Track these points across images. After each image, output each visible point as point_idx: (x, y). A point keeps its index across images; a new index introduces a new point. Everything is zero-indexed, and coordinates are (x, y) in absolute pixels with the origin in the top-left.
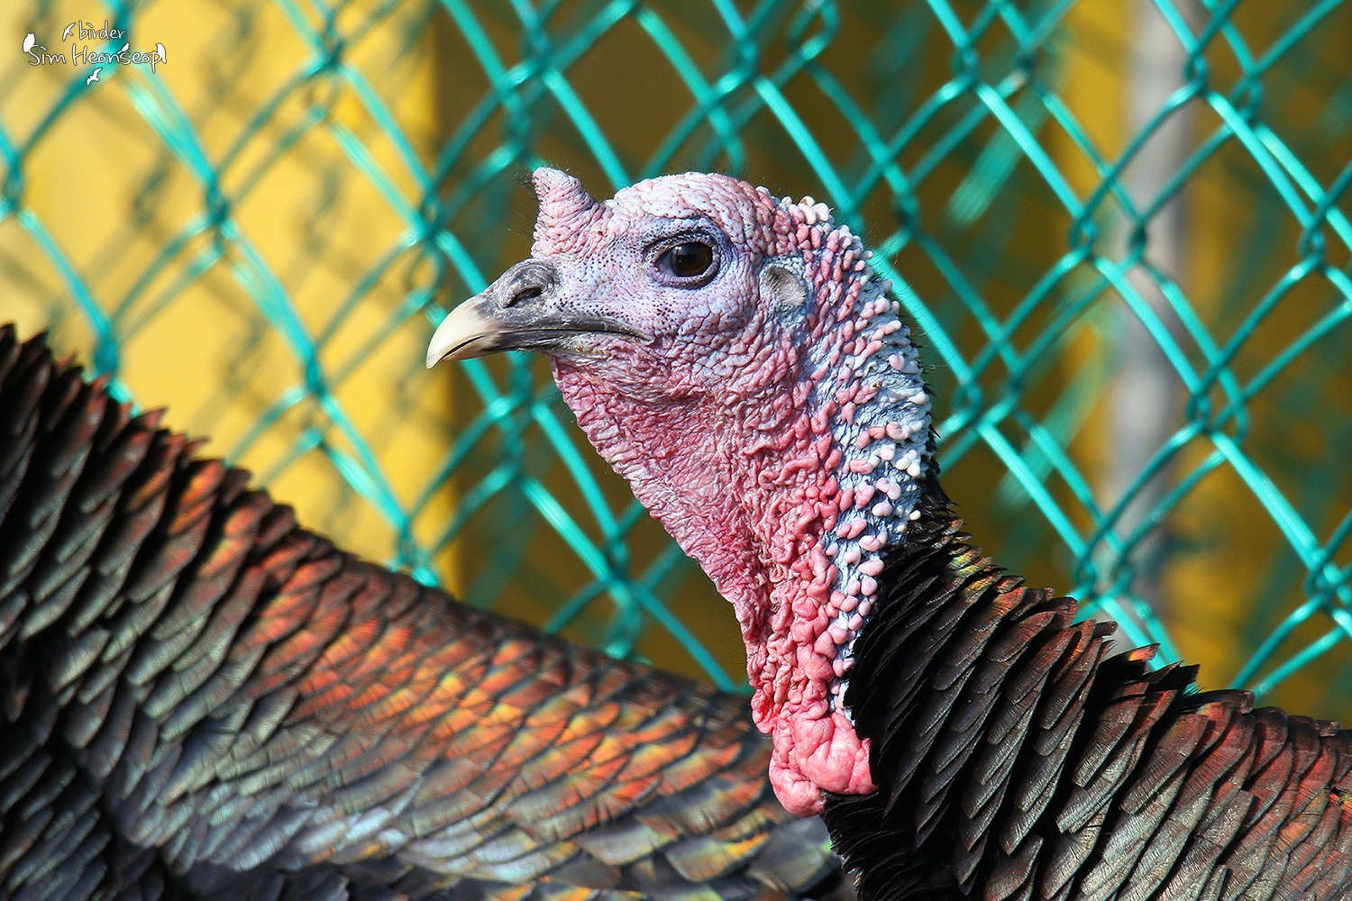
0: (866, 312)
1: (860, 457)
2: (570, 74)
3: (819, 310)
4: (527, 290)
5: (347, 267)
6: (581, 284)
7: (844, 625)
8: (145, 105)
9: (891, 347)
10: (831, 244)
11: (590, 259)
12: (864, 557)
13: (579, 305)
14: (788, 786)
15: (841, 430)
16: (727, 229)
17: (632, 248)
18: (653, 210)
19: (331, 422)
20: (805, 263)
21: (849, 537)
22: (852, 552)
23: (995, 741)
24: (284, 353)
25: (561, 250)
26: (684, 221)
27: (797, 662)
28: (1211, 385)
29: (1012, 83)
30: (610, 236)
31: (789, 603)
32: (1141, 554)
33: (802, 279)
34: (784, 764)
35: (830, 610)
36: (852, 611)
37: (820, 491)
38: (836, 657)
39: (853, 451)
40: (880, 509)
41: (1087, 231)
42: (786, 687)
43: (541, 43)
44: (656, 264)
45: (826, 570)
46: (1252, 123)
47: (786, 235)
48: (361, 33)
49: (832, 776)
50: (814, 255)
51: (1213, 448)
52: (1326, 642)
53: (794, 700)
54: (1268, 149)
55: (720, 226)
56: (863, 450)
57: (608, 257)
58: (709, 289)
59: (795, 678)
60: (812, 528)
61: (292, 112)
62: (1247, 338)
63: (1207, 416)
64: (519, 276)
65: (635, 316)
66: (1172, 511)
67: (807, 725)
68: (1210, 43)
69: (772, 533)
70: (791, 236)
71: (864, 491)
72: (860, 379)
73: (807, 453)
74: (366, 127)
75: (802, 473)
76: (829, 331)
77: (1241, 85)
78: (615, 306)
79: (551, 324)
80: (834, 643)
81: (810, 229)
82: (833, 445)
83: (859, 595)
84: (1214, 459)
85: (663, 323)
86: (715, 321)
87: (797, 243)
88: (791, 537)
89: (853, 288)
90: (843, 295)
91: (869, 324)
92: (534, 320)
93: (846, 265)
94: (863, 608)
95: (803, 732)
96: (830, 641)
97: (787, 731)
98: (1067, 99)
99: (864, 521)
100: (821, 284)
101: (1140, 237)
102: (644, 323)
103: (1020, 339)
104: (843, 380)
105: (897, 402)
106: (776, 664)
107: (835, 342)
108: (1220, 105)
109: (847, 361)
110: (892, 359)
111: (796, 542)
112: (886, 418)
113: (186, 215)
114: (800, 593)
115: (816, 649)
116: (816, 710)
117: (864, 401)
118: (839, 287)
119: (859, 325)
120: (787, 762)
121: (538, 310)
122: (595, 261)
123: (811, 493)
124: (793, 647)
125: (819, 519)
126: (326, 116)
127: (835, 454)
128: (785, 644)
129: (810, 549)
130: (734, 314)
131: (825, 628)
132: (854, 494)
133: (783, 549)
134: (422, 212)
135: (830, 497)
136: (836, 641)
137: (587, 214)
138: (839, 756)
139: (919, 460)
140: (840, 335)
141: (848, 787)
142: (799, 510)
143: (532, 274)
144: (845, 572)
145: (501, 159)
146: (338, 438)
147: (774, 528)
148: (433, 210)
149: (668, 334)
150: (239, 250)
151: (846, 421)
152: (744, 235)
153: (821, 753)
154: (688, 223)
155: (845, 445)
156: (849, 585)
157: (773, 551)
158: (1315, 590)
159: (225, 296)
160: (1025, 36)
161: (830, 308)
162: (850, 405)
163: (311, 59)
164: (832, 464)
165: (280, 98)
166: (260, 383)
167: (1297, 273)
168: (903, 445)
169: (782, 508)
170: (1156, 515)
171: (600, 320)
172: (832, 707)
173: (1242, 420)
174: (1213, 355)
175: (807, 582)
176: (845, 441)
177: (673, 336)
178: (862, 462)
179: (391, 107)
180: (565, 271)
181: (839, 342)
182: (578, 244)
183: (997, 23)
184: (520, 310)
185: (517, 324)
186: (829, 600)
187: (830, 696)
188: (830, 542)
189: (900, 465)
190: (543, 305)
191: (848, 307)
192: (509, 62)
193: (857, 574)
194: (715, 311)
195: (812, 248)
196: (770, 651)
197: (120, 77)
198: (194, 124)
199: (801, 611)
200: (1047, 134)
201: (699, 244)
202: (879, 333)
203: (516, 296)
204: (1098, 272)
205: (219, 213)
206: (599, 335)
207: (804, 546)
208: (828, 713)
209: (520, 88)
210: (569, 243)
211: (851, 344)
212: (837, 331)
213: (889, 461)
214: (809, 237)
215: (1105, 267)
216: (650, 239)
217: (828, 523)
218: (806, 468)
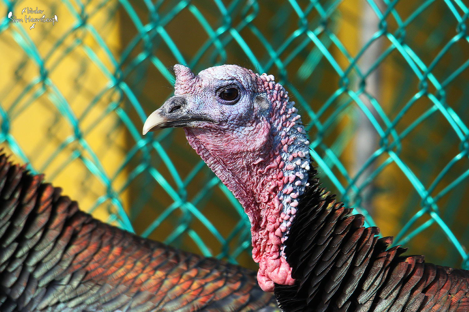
0: (290, 112)
1: (290, 164)
2: (166, 28)
3: (274, 110)
4: (176, 107)
5: (89, 94)
6: (194, 104)
7: (285, 226)
8: (18, 38)
9: (297, 125)
10: (276, 88)
11: (197, 95)
12: (292, 201)
13: (194, 111)
14: (264, 283)
15: (284, 154)
16: (243, 83)
17: (211, 91)
18: (217, 78)
19: (84, 148)
20: (267, 95)
21: (287, 193)
22: (288, 199)
23: (339, 266)
24: (67, 125)
25: (186, 93)
26: (229, 81)
27: (269, 238)
28: (388, 135)
29: (319, 30)
30: (203, 87)
31: (266, 217)
32: (364, 193)
33: (267, 100)
34: (263, 274)
35: (280, 220)
36: (288, 220)
37: (277, 176)
38: (282, 237)
39: (288, 162)
40: (297, 183)
41: (346, 81)
42: (265, 247)
43: (156, 17)
44: (219, 96)
45: (279, 205)
46: (402, 44)
47: (261, 85)
48: (93, 13)
49: (280, 279)
50: (270, 92)
51: (388, 156)
52: (428, 224)
53: (268, 252)
54: (407, 53)
55: (240, 82)
56: (291, 162)
57: (203, 94)
58: (238, 105)
59: (268, 244)
60: (275, 190)
61: (70, 41)
62: (401, 119)
63: (387, 145)
64: (173, 102)
65: (213, 114)
66: (375, 179)
67: (271, 261)
68: (387, 16)
69: (261, 192)
70: (263, 86)
71: (292, 178)
72: (289, 136)
73: (273, 162)
74: (95, 46)
75: (272, 170)
76: (278, 118)
77: (398, 31)
78: (206, 111)
79: (185, 118)
80: (282, 232)
81: (268, 83)
82: (281, 160)
83: (290, 215)
84: (389, 160)
85: (223, 117)
86: (241, 116)
87: (265, 88)
88: (268, 193)
89: (285, 104)
90: (282, 106)
91: (291, 116)
92: (179, 117)
93: (282, 95)
94: (291, 219)
95: (270, 264)
96: (280, 232)
97: (265, 263)
98: (338, 36)
99: (292, 188)
100: (273, 101)
101: (363, 83)
102: (216, 117)
103: (322, 119)
104: (283, 136)
105: (301, 144)
106: (262, 239)
107: (280, 122)
108: (391, 38)
109: (284, 129)
110: (299, 129)
111: (269, 195)
112: (298, 150)
113: (33, 77)
114: (270, 213)
115: (275, 234)
116: (275, 256)
117: (290, 144)
118: (280, 103)
119: (288, 116)
120: (264, 273)
121: (180, 113)
122: (199, 96)
123: (274, 177)
124: (268, 233)
125: (277, 187)
126: (81, 42)
127: (282, 163)
128: (265, 232)
129: (274, 197)
130: (247, 113)
131: (278, 227)
132: (289, 178)
133: (265, 197)
134: (115, 76)
135: (281, 178)
136: (283, 231)
137: (194, 80)
138: (282, 273)
139: (308, 165)
140: (281, 120)
141: (285, 283)
142: (270, 183)
143: (177, 101)
144: (286, 206)
145: (142, 57)
146: (87, 154)
147: (261, 190)
148: (119, 75)
149: (224, 121)
150: (51, 89)
151: (285, 151)
152: (248, 85)
153: (276, 271)
154: (230, 82)
155: (285, 160)
156: (287, 211)
157: (262, 198)
158: (424, 205)
159: (47, 105)
160: (323, 14)
161: (277, 110)
162: (286, 146)
163: (76, 22)
164: (281, 166)
165: (65, 36)
166: (59, 135)
167: (418, 96)
168: (303, 159)
169: (264, 183)
170: (369, 179)
171: (201, 117)
172: (281, 255)
173: (399, 146)
174: (389, 124)
175: (273, 210)
176: (285, 159)
177: (226, 121)
178: (291, 166)
179: (105, 40)
180: (188, 100)
181: (281, 122)
182: (192, 90)
183: (314, 10)
184: (174, 114)
185: (174, 119)
186: (280, 216)
187: (280, 251)
188: (281, 195)
189: (303, 166)
190: (182, 112)
191: (284, 110)
192: (144, 23)
193: (290, 207)
194: (240, 112)
195: (270, 89)
196: (260, 234)
197: (10, 29)
198: (36, 46)
199: (270, 220)
200: (332, 48)
201: (234, 88)
202: (294, 119)
203: (172, 109)
204: (349, 96)
205: (44, 75)
206: (200, 122)
207: (272, 196)
208: (279, 257)
209: (148, 33)
210: (189, 90)
211: (285, 123)
212: (280, 118)
213: (299, 165)
214: (268, 86)
215: (352, 94)
216: (218, 87)
217: (280, 188)
218: (273, 168)
